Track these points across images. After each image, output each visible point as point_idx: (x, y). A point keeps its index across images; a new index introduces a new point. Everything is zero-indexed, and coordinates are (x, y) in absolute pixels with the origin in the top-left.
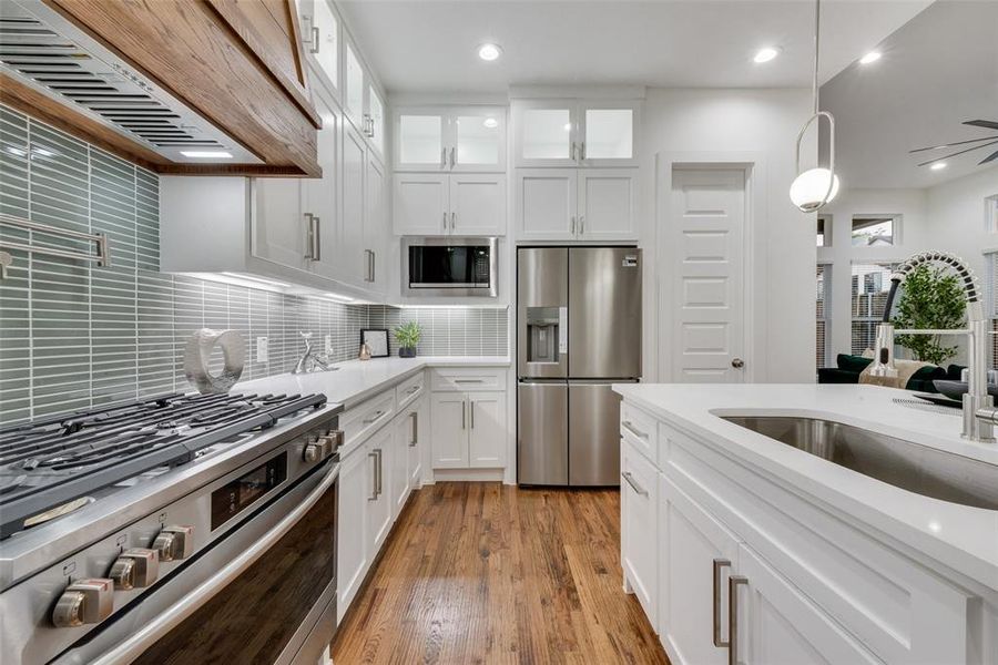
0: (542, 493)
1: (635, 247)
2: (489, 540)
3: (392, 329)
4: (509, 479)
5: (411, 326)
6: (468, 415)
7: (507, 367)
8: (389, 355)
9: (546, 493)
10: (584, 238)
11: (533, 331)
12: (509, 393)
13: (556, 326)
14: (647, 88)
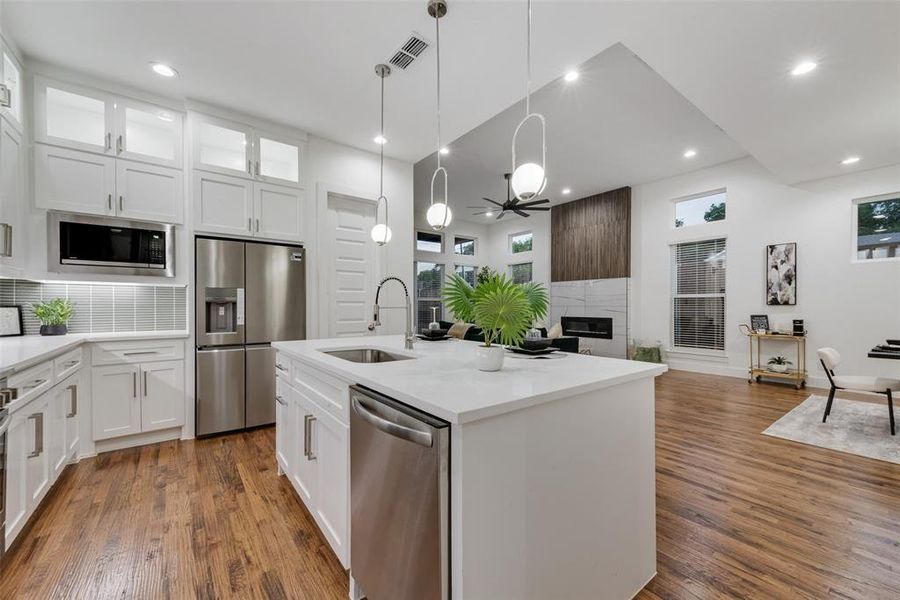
0: (220, 439)
1: (301, 247)
2: (166, 478)
3: (28, 305)
4: (188, 434)
5: (59, 302)
6: (140, 384)
7: (184, 338)
8: (22, 333)
9: (223, 438)
10: (261, 235)
11: (212, 307)
12: (187, 361)
13: (235, 304)
14: (309, 134)
